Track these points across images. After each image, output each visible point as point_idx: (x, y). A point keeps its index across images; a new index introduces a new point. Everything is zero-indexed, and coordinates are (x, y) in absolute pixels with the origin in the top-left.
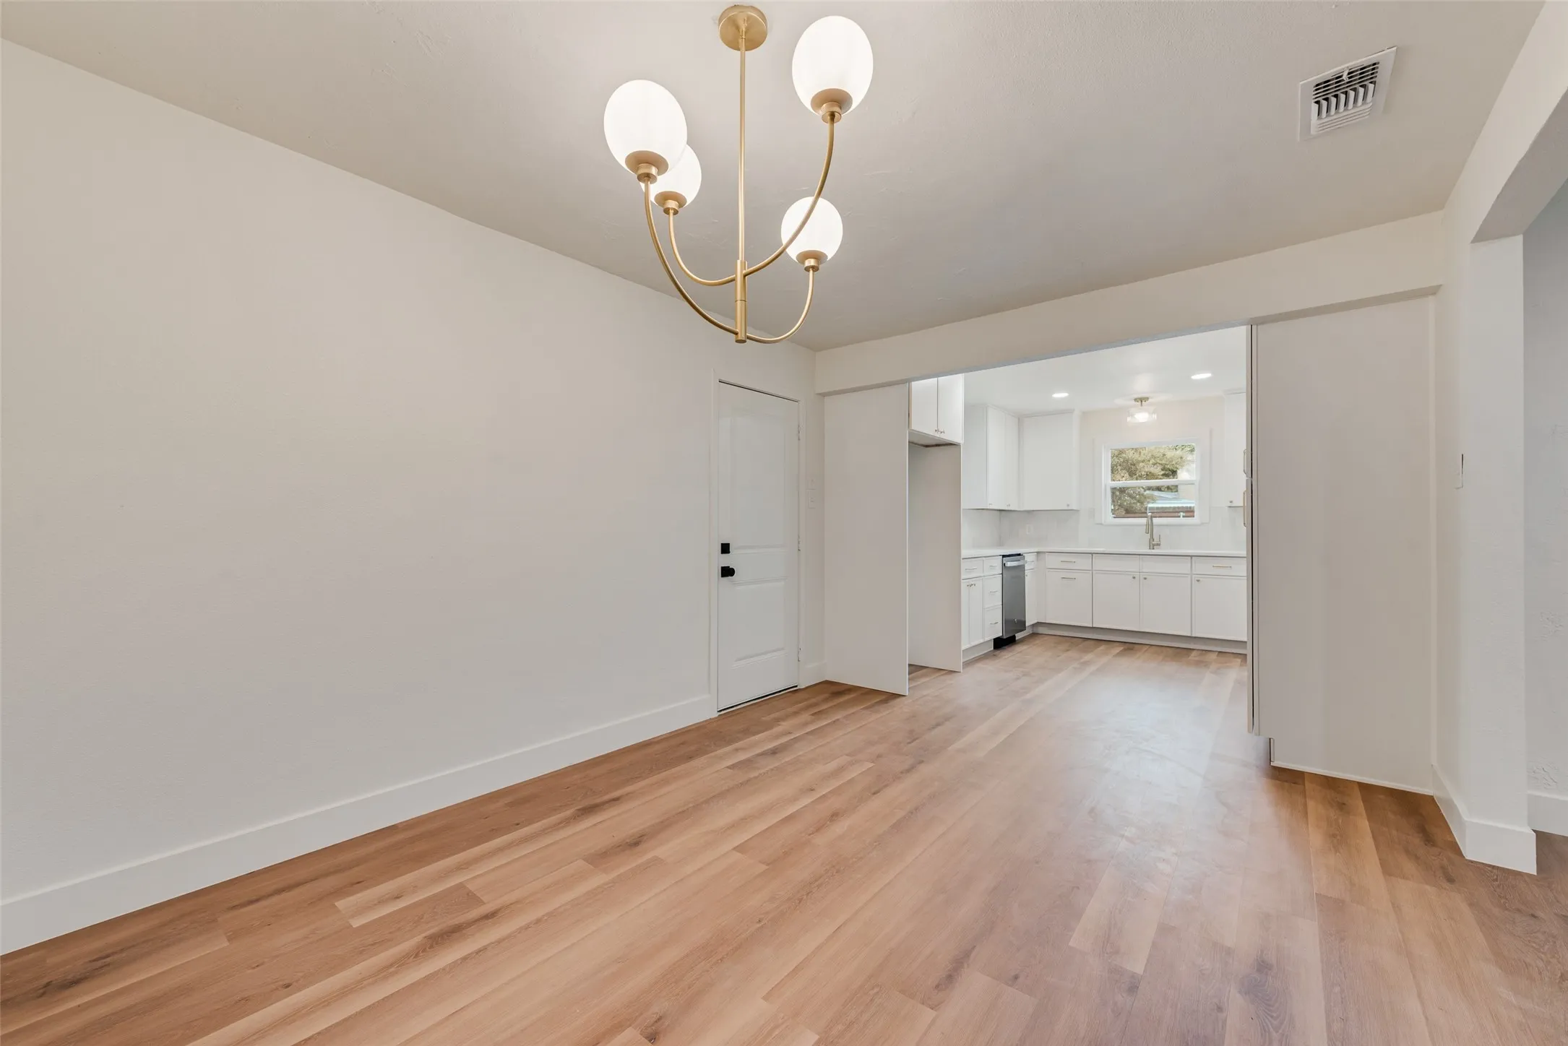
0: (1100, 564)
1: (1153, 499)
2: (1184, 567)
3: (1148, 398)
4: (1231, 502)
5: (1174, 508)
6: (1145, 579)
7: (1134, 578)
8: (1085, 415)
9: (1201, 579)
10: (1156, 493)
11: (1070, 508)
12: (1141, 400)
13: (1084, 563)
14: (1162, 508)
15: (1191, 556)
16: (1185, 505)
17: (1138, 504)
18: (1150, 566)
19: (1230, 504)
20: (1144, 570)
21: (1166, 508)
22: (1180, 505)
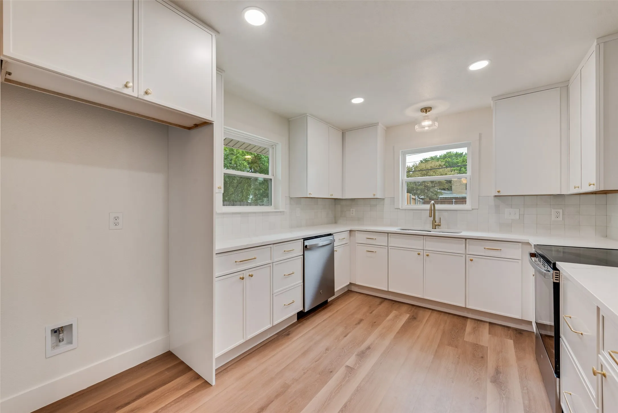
0: (394, 241)
1: (442, 194)
2: (458, 247)
3: (431, 108)
4: (499, 192)
5: (450, 197)
6: (428, 255)
7: (419, 254)
8: (388, 129)
9: (474, 259)
10: (443, 191)
11: (375, 197)
12: (426, 110)
13: (382, 240)
14: (445, 197)
15: (466, 239)
16: (455, 196)
17: (435, 196)
18: (431, 245)
19: (497, 194)
20: (426, 249)
21: (447, 197)
22: (453, 196)
